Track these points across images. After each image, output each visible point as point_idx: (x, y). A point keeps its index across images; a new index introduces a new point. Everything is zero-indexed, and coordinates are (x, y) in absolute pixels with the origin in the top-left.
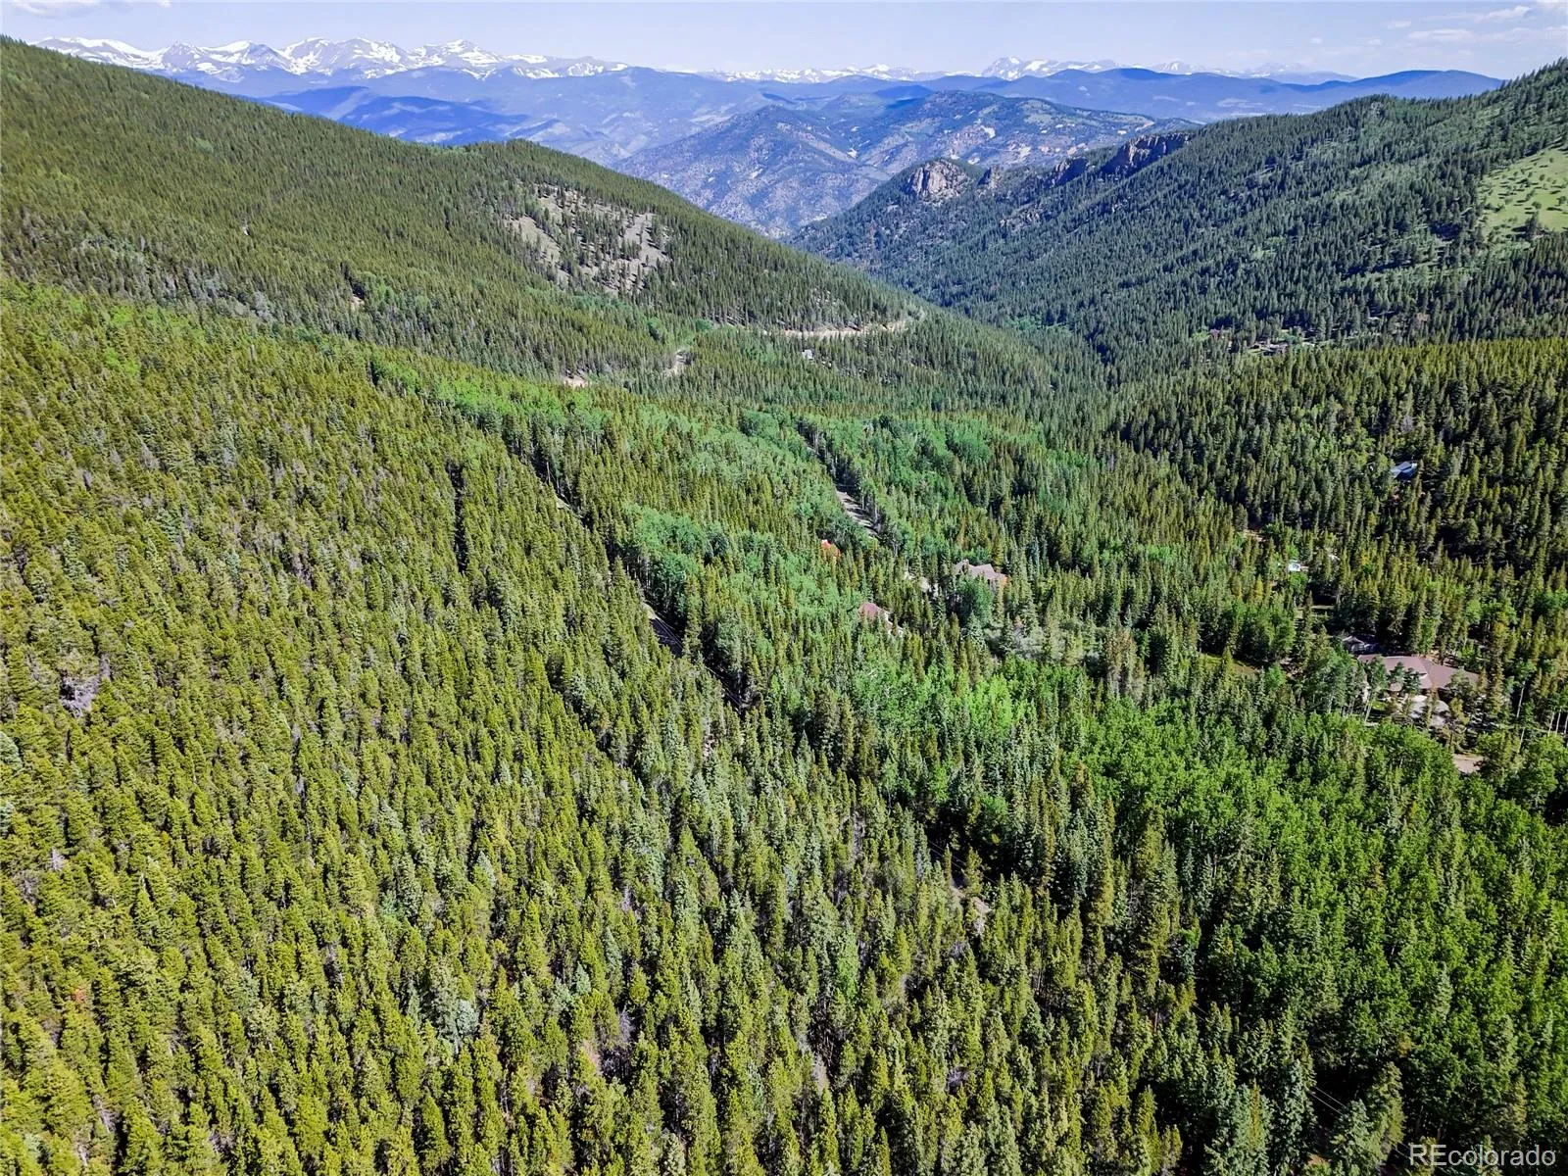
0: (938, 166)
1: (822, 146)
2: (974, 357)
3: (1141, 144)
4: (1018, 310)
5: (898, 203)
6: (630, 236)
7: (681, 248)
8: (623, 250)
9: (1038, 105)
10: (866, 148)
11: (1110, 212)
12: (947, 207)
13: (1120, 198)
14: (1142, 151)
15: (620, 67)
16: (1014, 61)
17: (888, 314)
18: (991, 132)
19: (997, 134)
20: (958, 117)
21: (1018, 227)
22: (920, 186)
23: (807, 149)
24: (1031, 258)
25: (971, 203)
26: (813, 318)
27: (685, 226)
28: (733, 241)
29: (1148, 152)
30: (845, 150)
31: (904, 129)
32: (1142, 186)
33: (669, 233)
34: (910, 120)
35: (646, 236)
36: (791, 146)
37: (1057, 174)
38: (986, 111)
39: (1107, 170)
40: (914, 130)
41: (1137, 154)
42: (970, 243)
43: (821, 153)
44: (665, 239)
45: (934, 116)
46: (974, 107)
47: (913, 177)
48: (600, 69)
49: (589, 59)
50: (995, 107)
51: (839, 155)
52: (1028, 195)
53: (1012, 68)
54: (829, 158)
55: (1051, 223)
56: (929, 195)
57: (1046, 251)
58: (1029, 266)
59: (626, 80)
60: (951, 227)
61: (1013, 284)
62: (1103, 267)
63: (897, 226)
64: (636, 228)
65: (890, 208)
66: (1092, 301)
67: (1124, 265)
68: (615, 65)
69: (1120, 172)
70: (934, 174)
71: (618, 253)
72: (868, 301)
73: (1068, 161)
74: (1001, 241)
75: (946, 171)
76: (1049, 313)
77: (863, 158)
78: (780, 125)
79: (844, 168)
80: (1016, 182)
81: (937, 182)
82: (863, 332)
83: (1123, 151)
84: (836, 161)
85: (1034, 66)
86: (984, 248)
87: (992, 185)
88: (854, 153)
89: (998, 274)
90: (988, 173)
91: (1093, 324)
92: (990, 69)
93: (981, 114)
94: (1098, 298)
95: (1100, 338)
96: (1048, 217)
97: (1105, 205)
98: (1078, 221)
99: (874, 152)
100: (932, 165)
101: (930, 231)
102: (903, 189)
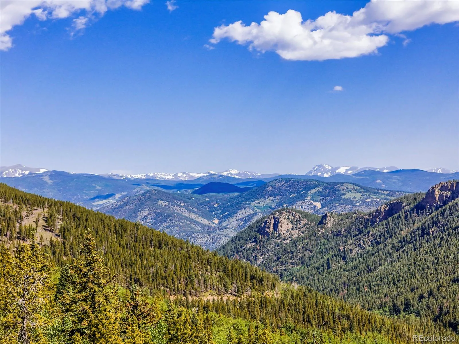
0: (285, 214)
1: (193, 216)
2: (348, 318)
3: (443, 188)
4: (367, 306)
5: (255, 241)
6: (27, 222)
7: (73, 231)
8: (20, 233)
9: (351, 187)
10: (225, 218)
11: (428, 234)
12: (295, 243)
13: (435, 223)
14: (445, 193)
15: (42, 171)
16: (327, 167)
17: (265, 283)
18: (318, 205)
19: (323, 206)
20: (293, 195)
21: (354, 252)
22: (272, 229)
23: (181, 218)
24: (370, 270)
25: (313, 238)
26: (196, 285)
27: (78, 214)
28: (122, 226)
29: (449, 193)
30: (210, 219)
31: (253, 204)
32: (451, 214)
33: (63, 220)
34: (258, 199)
35: (42, 222)
36: (169, 216)
37: (380, 213)
38: (314, 191)
39: (419, 208)
40: (261, 205)
41: (441, 196)
42: (317, 265)
43: (192, 220)
44: (59, 224)
45: (275, 195)
46: (304, 189)
47: (266, 223)
48: (27, 173)
49: (19, 166)
50: (320, 189)
51: (206, 222)
52: (359, 230)
53: (327, 171)
54: (197, 224)
55: (381, 246)
56: (280, 235)
57: (381, 265)
58: (369, 277)
59: (46, 179)
60: (300, 255)
61: (358, 290)
62: (432, 270)
63: (256, 258)
64: (34, 217)
65: (249, 245)
66: (431, 293)
67: (450, 268)
68: (38, 169)
69: (430, 208)
70: (282, 219)
71: (15, 235)
72: (246, 273)
73: (387, 205)
74: (342, 262)
75: (291, 218)
76: (394, 306)
77: (224, 224)
78: (160, 202)
79: (210, 230)
80: (348, 222)
81: (285, 226)
82: (243, 298)
83: (431, 194)
84: (203, 226)
85: (342, 170)
86: (329, 267)
87: (329, 225)
88: (216, 221)
89: (344, 284)
90: (325, 217)
91: (436, 309)
92: (311, 172)
93: (309, 193)
94: (435, 291)
95: (447, 318)
96: (378, 243)
97: (423, 230)
98: (403, 242)
99: (232, 220)
100: (280, 213)
101: (283, 258)
102: (259, 231)
